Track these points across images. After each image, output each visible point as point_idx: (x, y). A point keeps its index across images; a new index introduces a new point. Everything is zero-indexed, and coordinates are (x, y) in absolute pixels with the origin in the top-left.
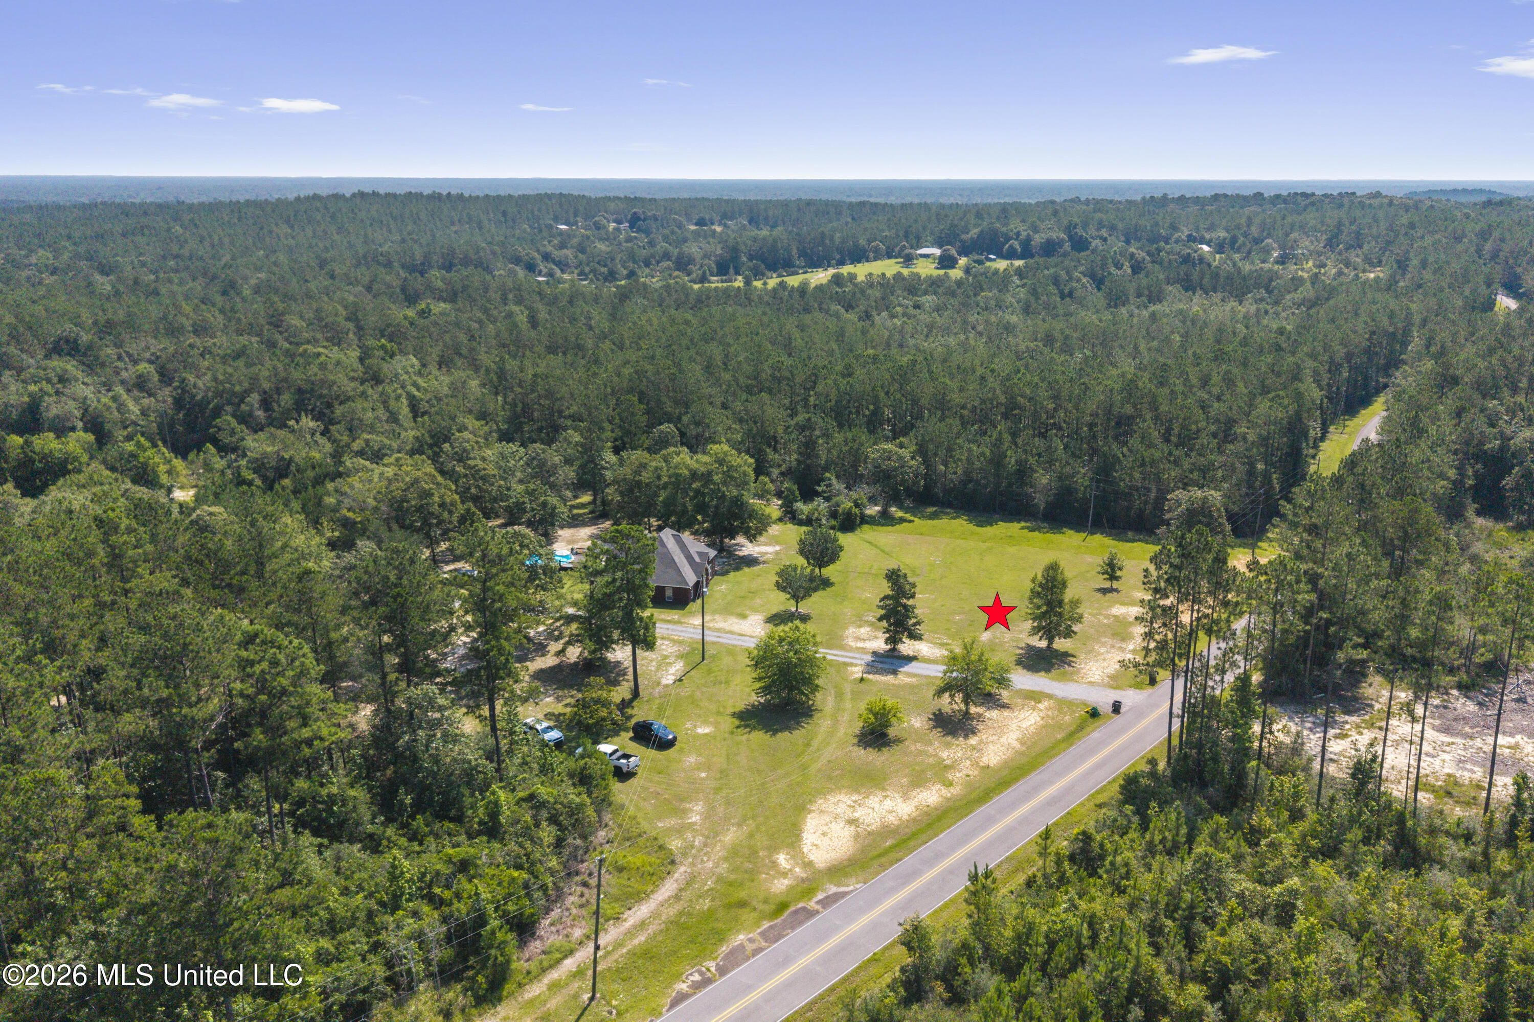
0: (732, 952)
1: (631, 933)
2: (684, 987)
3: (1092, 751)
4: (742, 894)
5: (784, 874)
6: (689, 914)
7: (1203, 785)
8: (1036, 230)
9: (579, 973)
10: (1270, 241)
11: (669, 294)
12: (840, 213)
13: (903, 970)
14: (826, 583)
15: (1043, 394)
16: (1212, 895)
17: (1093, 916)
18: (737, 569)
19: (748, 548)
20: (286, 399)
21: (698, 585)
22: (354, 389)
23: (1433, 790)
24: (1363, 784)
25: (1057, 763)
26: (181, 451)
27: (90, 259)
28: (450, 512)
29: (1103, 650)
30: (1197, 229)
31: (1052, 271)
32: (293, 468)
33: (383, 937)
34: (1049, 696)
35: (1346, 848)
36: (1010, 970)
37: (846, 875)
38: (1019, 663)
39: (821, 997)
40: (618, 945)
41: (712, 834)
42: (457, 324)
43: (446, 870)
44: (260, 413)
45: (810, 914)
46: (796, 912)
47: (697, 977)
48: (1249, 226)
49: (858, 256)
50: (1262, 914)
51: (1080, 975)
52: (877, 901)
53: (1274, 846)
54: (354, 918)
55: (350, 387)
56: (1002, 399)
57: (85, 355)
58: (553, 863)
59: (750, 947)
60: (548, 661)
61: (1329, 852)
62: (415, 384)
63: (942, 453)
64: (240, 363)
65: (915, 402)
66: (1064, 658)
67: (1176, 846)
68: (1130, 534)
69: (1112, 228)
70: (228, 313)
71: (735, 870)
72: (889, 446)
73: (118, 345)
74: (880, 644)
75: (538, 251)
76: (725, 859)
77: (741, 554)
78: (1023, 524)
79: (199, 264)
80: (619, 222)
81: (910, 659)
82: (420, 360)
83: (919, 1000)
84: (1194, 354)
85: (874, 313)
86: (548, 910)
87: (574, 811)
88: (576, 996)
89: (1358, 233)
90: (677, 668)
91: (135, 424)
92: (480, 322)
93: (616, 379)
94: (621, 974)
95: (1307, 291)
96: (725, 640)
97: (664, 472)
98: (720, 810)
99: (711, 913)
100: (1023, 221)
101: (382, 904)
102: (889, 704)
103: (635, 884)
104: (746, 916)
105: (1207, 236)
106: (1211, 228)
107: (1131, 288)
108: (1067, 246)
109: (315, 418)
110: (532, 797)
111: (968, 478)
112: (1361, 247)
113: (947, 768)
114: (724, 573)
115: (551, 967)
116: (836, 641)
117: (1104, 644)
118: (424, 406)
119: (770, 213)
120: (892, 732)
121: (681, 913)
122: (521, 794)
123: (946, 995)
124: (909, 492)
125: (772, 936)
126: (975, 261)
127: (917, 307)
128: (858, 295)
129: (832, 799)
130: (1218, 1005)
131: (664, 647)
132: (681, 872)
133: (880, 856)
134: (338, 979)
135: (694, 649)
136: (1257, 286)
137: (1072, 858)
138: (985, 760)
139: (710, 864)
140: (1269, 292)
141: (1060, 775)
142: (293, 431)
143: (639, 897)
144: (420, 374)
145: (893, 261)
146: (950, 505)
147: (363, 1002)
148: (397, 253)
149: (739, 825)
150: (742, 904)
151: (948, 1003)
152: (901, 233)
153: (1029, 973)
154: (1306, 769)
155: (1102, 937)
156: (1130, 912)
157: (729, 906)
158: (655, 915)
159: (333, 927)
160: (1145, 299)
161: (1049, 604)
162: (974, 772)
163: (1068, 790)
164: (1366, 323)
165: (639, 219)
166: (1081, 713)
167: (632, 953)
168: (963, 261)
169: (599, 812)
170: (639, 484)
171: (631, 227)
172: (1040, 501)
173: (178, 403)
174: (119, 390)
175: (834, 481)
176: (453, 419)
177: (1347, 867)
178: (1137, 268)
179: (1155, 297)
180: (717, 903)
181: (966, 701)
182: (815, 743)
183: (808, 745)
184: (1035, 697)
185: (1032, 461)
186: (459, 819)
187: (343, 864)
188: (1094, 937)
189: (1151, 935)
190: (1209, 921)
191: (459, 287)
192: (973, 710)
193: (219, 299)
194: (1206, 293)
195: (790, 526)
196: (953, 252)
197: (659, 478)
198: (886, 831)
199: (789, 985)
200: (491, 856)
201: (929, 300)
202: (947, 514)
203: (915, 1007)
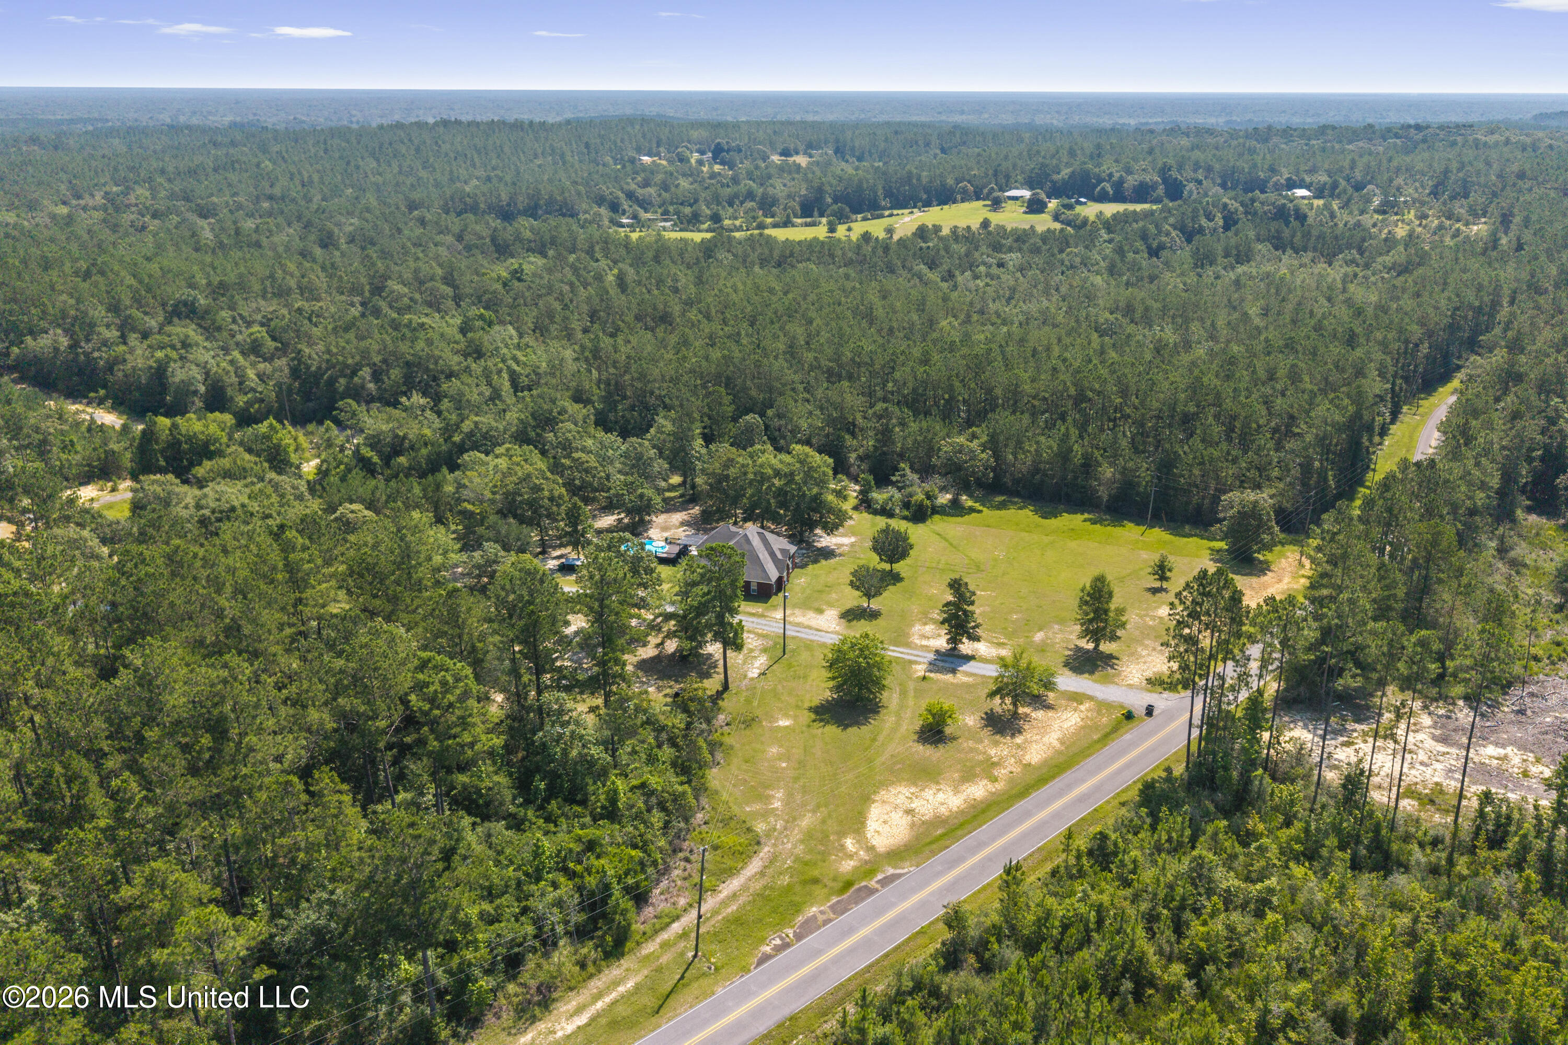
0: (807, 922)
1: (725, 903)
2: (767, 949)
3: (1123, 752)
4: (816, 873)
5: (851, 856)
6: (772, 888)
7: (1214, 789)
8: (1129, 171)
9: (684, 935)
10: (1370, 187)
11: (753, 249)
12: (927, 144)
13: (943, 944)
14: (896, 578)
15: (1112, 388)
16: (1202, 891)
17: (1101, 905)
18: (816, 561)
19: (825, 541)
20: (396, 373)
21: (780, 580)
22: (460, 363)
23: (1419, 797)
24: (1353, 793)
25: (1090, 762)
26: (300, 420)
27: (187, 199)
28: (559, 506)
29: (1144, 653)
30: (1297, 172)
31: (1141, 224)
32: (407, 444)
33: (531, 903)
34: (1091, 698)
35: (1324, 852)
36: (1031, 946)
37: (902, 859)
38: (1066, 664)
39: (877, 962)
40: (716, 912)
41: (791, 820)
42: (550, 289)
43: (577, 848)
44: (371, 386)
45: (871, 892)
46: (859, 889)
47: (778, 942)
48: (1352, 168)
49: (945, 197)
50: (1244, 907)
51: (1085, 953)
52: (927, 883)
53: (1262, 849)
54: (507, 886)
55: (454, 361)
56: (1072, 391)
57: (203, 318)
58: (662, 843)
59: (821, 918)
60: (647, 652)
61: (1310, 855)
62: (515, 359)
63: (1012, 444)
64: (351, 335)
65: (989, 391)
66: (1108, 660)
67: (1180, 844)
68: (1187, 528)
69: (1209, 169)
70: (330, 269)
71: (810, 851)
72: (961, 440)
73: (232, 308)
74: (941, 643)
75: (622, 189)
76: (802, 841)
77: (819, 545)
78: (1086, 516)
79: (292, 206)
80: (702, 153)
81: (969, 658)
82: (517, 329)
83: (955, 968)
84: (1267, 340)
85: (957, 273)
86: (658, 881)
87: (676, 798)
88: (682, 954)
89: (1465, 181)
90: (761, 661)
91: (253, 390)
92: (571, 284)
93: (704, 363)
94: (717, 936)
95: (1398, 255)
96: (804, 635)
97: (751, 470)
98: (798, 797)
99: (789, 888)
100: (1117, 161)
101: (527, 874)
102: (946, 707)
103: (729, 862)
104: (818, 891)
105: (1308, 179)
106: (1312, 171)
107: (1219, 249)
108: (1161, 190)
109: (425, 394)
110: (643, 785)
111: (1036, 470)
112: (1466, 196)
113: (994, 764)
114: (803, 566)
115: (662, 929)
116: (902, 639)
117: (1146, 647)
118: (524, 381)
119: (857, 144)
120: (948, 731)
121: (765, 887)
122: (635, 782)
123: (977, 965)
124: (980, 484)
125: (839, 909)
126: (1064, 206)
127: (1001, 265)
128: (942, 253)
129: (893, 791)
130: (1194, 981)
131: (750, 641)
132: (766, 851)
133: (931, 843)
134: (499, 935)
135: (776, 644)
136: (1349, 247)
137: (1090, 853)
138: (1027, 758)
139: (789, 846)
140: (1361, 252)
141: (1093, 773)
142: (405, 410)
143: (731, 872)
144: (518, 346)
145: (981, 203)
146: (1018, 494)
147: (517, 954)
148: (484, 195)
149: (814, 811)
150: (816, 881)
151: (978, 972)
152: (991, 172)
153: (1046, 950)
154: (1307, 777)
155: (1108, 922)
156: (1133, 902)
157: (804, 883)
158: (744, 888)
159: (490, 894)
160: (1232, 260)
161: (1096, 611)
162: (1017, 769)
163: (1098, 788)
164: (1449, 299)
165: (722, 150)
166: (1118, 714)
167: (726, 920)
168: (1053, 204)
169: (697, 798)
170: (727, 477)
171: (715, 158)
172: (1104, 493)
173: (295, 372)
174: (236, 354)
175: (908, 471)
176: (553, 401)
177: (1323, 868)
178: (1230, 222)
179: (1243, 256)
180: (795, 879)
181: (1014, 704)
182: (881, 738)
183: (874, 740)
184: (1077, 698)
185: (1097, 454)
186: (583, 803)
187: (494, 839)
188: (1100, 922)
189: (1149, 921)
190: (1197, 911)
191: (547, 237)
192: (1021, 710)
193: (318, 252)
194: (1297, 253)
195: (865, 515)
196: (1043, 196)
197: (745, 474)
198: (937, 820)
199: (852, 950)
200: (612, 836)
201: (1013, 258)
202: (1015, 503)
203: (951, 975)
